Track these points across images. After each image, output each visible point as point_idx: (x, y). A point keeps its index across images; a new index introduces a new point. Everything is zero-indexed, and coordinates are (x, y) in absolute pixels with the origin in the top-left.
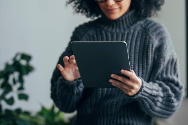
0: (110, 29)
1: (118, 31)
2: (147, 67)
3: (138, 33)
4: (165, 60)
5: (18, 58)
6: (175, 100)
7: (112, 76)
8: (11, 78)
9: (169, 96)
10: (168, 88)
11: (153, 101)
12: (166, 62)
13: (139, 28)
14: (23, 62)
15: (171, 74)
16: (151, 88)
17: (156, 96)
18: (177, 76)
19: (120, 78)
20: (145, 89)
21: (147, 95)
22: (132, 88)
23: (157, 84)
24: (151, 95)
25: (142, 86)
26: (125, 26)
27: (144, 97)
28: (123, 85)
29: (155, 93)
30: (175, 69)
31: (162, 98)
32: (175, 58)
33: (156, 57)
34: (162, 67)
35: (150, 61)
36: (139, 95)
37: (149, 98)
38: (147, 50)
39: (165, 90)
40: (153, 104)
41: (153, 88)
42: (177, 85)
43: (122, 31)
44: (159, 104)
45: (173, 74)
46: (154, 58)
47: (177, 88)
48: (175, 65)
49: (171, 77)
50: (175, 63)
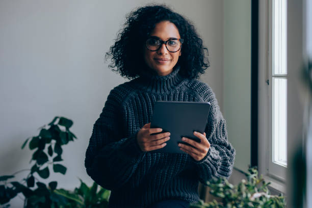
4: (216, 123)
5: (56, 123)
7: (184, 139)
9: (226, 159)
11: (215, 165)
13: (184, 89)
14: (63, 128)
15: (220, 137)
17: (217, 160)
18: (226, 138)
19: (191, 142)
22: (203, 151)
23: (214, 148)
24: (213, 159)
26: (169, 87)
30: (224, 131)
32: (223, 120)
37: (211, 162)
39: (222, 154)
42: (229, 148)
43: (168, 92)
44: (219, 169)
45: (222, 136)
47: (229, 151)
48: (223, 127)
49: (223, 139)
50: (224, 125)
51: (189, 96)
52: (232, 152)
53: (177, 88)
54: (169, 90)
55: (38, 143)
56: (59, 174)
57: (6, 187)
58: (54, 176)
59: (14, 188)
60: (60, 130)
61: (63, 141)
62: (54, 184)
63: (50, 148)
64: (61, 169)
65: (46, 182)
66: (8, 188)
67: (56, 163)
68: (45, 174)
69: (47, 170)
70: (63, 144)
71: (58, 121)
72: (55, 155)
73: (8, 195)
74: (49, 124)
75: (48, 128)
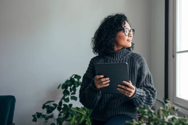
0: (112, 59)
1: (117, 59)
2: (134, 79)
3: (128, 60)
4: (144, 76)
5: (73, 77)
6: (152, 98)
7: (119, 85)
8: (69, 88)
9: (149, 96)
10: (149, 91)
11: (141, 99)
12: (145, 77)
14: (76, 80)
15: (148, 83)
16: (140, 92)
17: (143, 96)
18: (152, 84)
19: (123, 87)
20: (137, 93)
21: (138, 96)
22: (131, 92)
23: (142, 90)
24: (140, 96)
25: (136, 91)
27: (136, 97)
28: (125, 91)
29: (142, 94)
30: (150, 81)
31: (146, 97)
33: (139, 74)
34: (143, 80)
35: (136, 76)
36: (134, 96)
37: (139, 97)
38: (134, 70)
39: (147, 93)
40: (141, 101)
41: (141, 92)
42: (153, 89)
44: (144, 101)
45: (149, 83)
46: (138, 74)
48: (150, 78)
49: (149, 85)
50: (150, 77)
51: (131, 61)
52: (155, 92)
53: (124, 57)
54: (120, 58)
55: (65, 86)
56: (73, 101)
57: (50, 106)
58: (71, 102)
59: (54, 107)
60: (75, 80)
61: (76, 85)
62: (71, 105)
63: (70, 88)
64: (74, 98)
65: (68, 104)
66: (51, 106)
67: (72, 95)
68: (67, 100)
69: (68, 98)
70: (76, 87)
71: (74, 76)
72: (73, 92)
73: (50, 109)
74: (70, 78)
75: (69, 79)
